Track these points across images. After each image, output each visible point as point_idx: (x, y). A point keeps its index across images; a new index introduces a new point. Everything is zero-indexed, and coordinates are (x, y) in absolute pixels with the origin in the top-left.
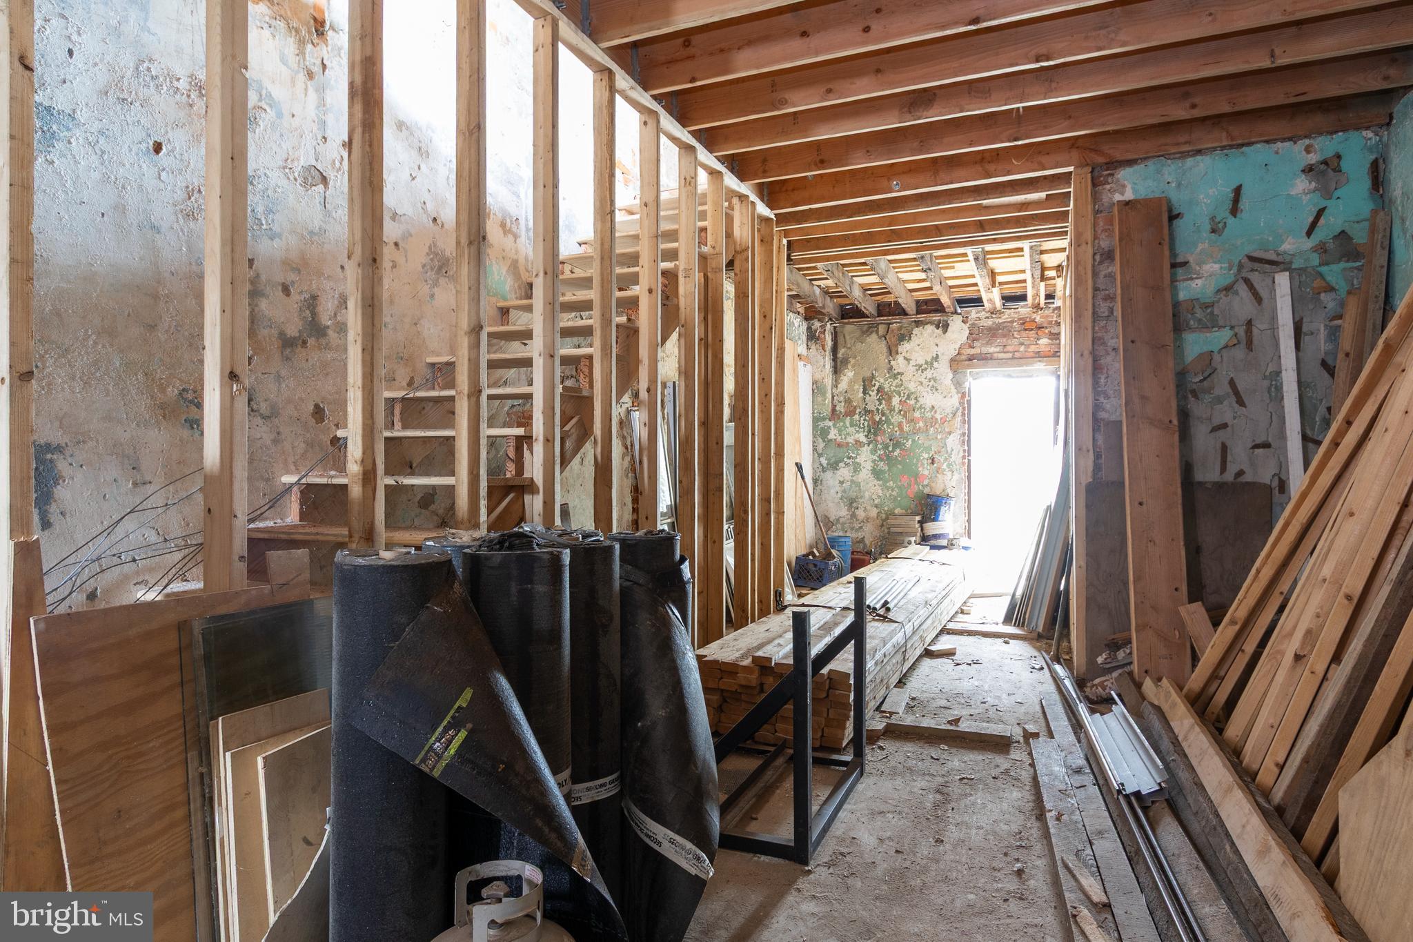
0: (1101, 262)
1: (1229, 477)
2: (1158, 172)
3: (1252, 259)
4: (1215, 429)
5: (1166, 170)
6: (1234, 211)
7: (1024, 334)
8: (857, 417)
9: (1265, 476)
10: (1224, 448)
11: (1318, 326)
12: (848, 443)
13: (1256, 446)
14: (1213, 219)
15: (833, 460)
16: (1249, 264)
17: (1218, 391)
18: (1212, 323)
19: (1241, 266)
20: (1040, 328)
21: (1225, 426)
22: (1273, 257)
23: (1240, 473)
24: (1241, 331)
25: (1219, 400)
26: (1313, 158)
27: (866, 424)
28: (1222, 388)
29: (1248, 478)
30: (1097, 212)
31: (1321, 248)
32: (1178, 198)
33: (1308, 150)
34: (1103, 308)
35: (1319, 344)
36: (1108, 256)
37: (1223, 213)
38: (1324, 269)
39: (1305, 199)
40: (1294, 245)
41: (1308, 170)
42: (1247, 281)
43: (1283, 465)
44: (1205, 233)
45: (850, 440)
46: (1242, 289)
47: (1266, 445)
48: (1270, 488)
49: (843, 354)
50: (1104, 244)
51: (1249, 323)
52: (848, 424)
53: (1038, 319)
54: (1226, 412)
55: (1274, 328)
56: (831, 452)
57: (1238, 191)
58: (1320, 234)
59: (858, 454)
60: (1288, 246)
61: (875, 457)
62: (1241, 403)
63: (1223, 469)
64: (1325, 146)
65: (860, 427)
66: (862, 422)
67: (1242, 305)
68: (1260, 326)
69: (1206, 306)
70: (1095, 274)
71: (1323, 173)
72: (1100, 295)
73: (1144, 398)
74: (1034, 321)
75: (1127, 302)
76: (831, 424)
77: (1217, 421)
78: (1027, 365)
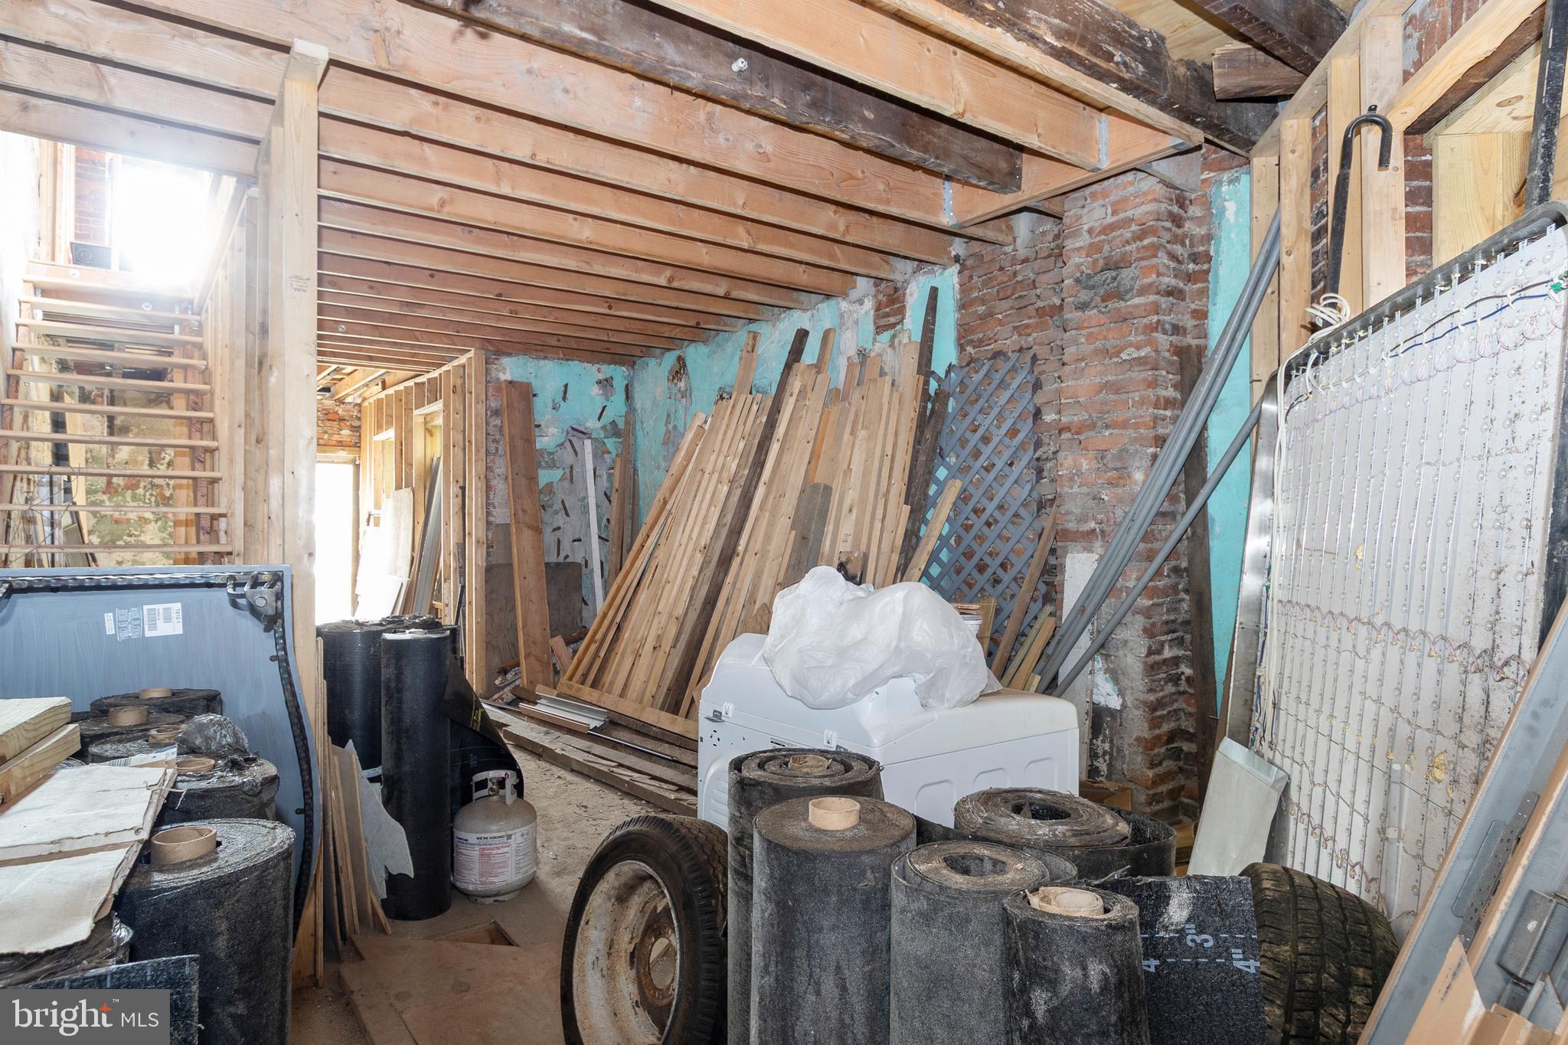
0: (491, 416)
1: (561, 559)
2: (525, 364)
3: (573, 429)
4: (554, 530)
5: (529, 365)
6: (564, 398)
7: (328, 423)
8: (140, 491)
9: (579, 559)
10: (559, 541)
11: (603, 472)
12: (128, 520)
13: (575, 541)
14: (554, 401)
15: (108, 538)
16: (572, 432)
17: (555, 507)
18: (553, 465)
19: (568, 433)
20: (342, 420)
21: (559, 528)
22: (583, 430)
23: (567, 557)
24: (568, 471)
25: (556, 512)
26: (601, 376)
27: (153, 499)
28: (558, 506)
29: (570, 560)
30: (487, 382)
31: (604, 428)
32: (536, 385)
33: (599, 370)
34: (492, 449)
35: (604, 482)
36: (496, 413)
37: (559, 398)
38: (606, 440)
39: (598, 398)
40: (592, 424)
41: (599, 382)
42: (570, 441)
43: (588, 550)
44: (550, 409)
45: (132, 516)
46: (568, 445)
47: (579, 540)
48: (580, 565)
49: (122, 422)
50: (493, 404)
51: (572, 467)
52: (129, 498)
53: (340, 412)
54: (560, 520)
55: (584, 472)
56: (105, 528)
57: (566, 386)
58: (605, 420)
59: (142, 532)
60: (588, 424)
61: (164, 535)
62: (567, 514)
63: (558, 555)
64: (608, 370)
65: (144, 502)
66: (148, 496)
67: (568, 456)
68: (576, 469)
69: (550, 454)
70: (487, 424)
71: (605, 386)
72: (491, 438)
73: (524, 511)
74: (336, 413)
75: (513, 447)
76: (105, 497)
77: (555, 526)
78: (331, 452)
